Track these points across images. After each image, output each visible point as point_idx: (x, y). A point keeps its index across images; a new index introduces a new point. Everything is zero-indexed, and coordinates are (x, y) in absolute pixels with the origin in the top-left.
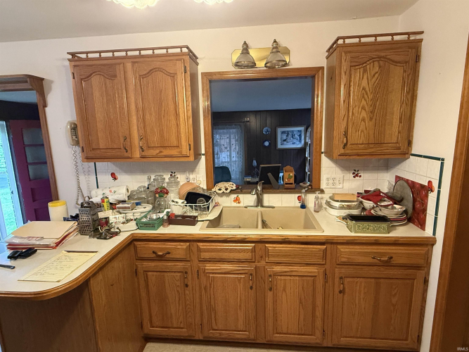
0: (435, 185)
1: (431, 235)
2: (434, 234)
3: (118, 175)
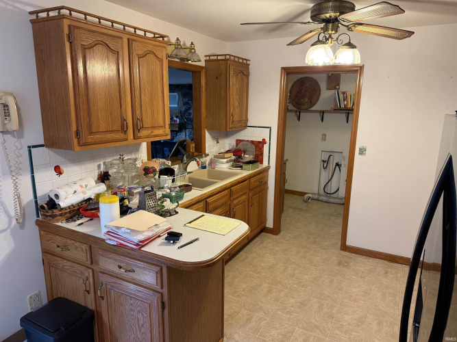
0: (267, 140)
1: (267, 164)
2: (269, 164)
3: (63, 168)
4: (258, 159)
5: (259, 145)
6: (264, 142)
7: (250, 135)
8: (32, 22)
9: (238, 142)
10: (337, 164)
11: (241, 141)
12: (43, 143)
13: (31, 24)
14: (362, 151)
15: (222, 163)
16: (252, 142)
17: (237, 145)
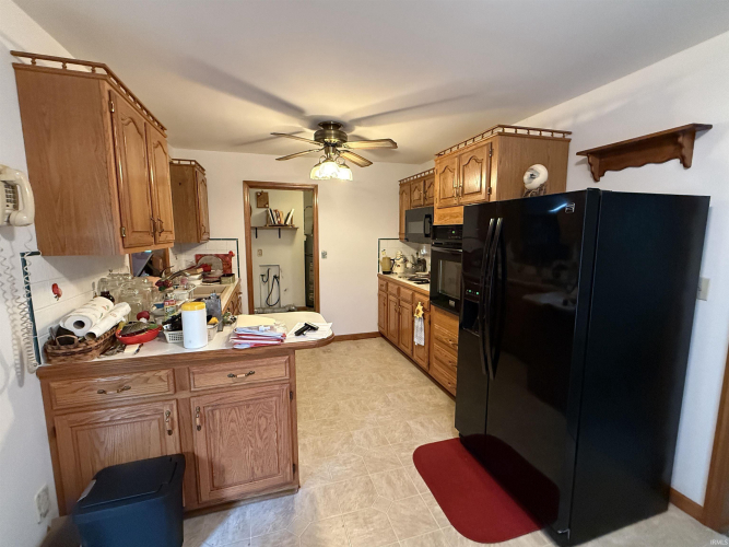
0: (235, 252)
1: (237, 277)
2: (239, 276)
3: (65, 287)
4: (228, 274)
5: (226, 259)
6: (231, 254)
7: (210, 249)
8: (16, 66)
9: (198, 257)
10: (275, 277)
11: (201, 256)
12: (37, 250)
13: (12, 70)
14: (324, 255)
15: (194, 280)
16: (217, 256)
17: (197, 261)
